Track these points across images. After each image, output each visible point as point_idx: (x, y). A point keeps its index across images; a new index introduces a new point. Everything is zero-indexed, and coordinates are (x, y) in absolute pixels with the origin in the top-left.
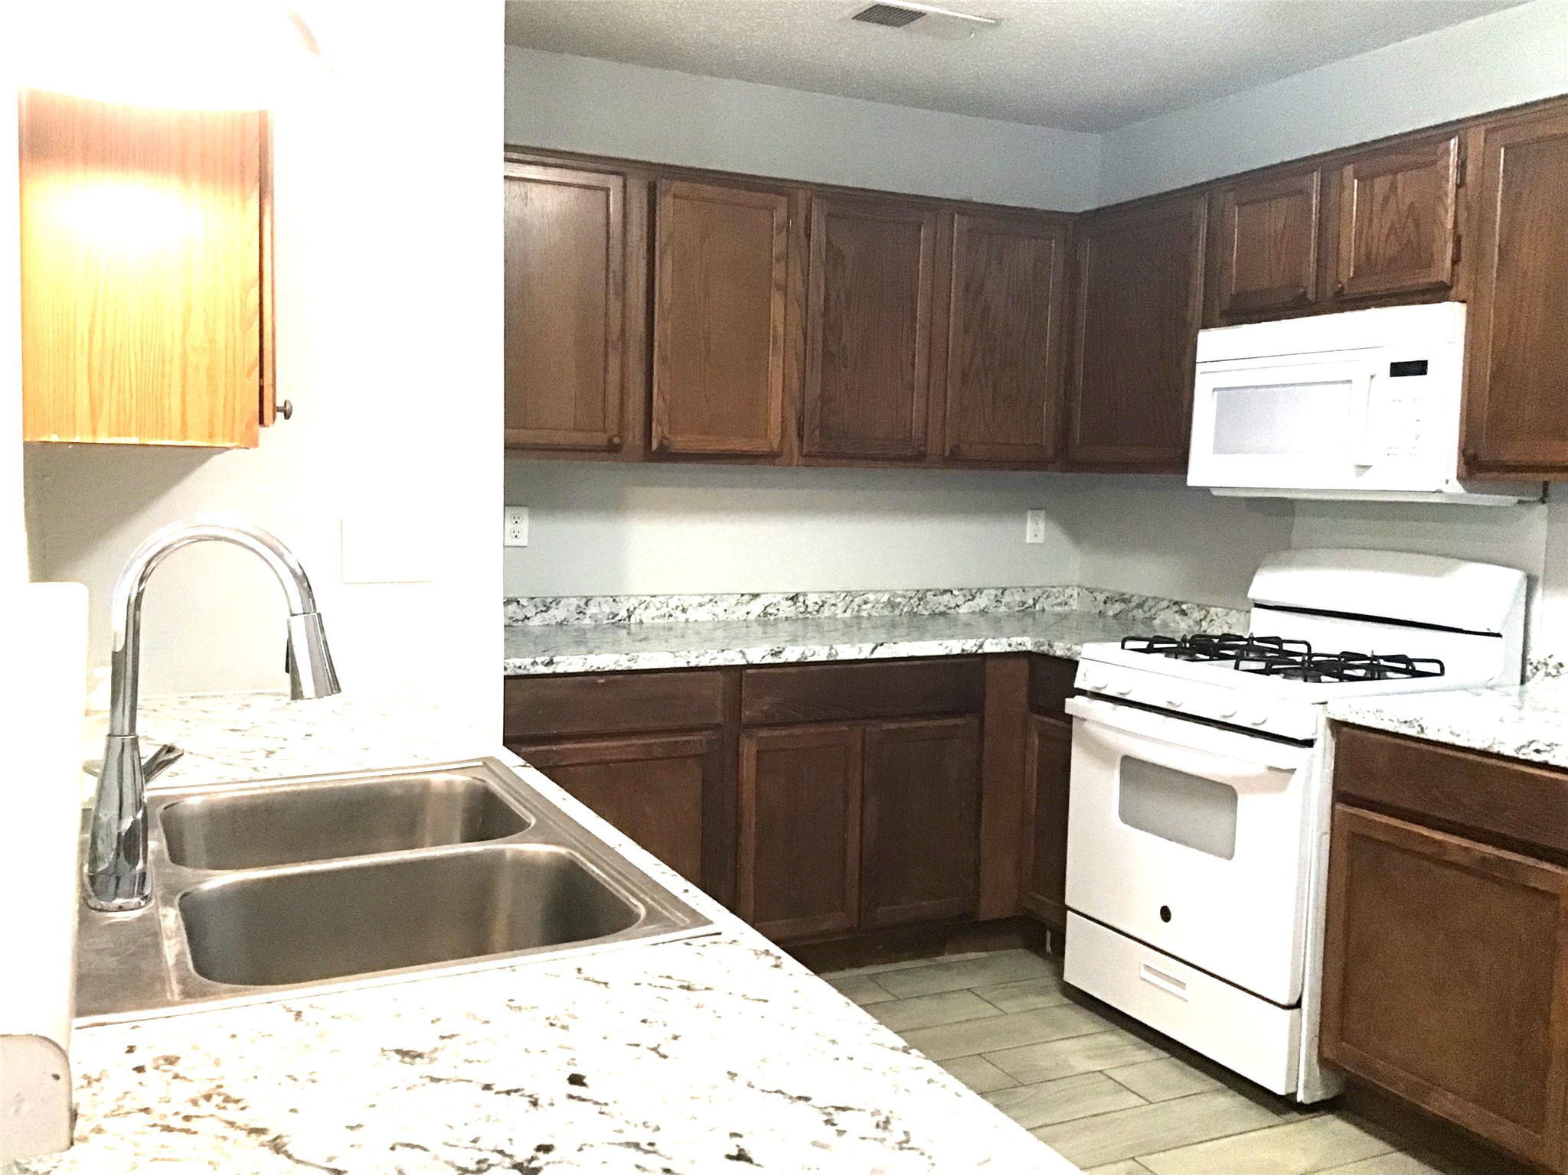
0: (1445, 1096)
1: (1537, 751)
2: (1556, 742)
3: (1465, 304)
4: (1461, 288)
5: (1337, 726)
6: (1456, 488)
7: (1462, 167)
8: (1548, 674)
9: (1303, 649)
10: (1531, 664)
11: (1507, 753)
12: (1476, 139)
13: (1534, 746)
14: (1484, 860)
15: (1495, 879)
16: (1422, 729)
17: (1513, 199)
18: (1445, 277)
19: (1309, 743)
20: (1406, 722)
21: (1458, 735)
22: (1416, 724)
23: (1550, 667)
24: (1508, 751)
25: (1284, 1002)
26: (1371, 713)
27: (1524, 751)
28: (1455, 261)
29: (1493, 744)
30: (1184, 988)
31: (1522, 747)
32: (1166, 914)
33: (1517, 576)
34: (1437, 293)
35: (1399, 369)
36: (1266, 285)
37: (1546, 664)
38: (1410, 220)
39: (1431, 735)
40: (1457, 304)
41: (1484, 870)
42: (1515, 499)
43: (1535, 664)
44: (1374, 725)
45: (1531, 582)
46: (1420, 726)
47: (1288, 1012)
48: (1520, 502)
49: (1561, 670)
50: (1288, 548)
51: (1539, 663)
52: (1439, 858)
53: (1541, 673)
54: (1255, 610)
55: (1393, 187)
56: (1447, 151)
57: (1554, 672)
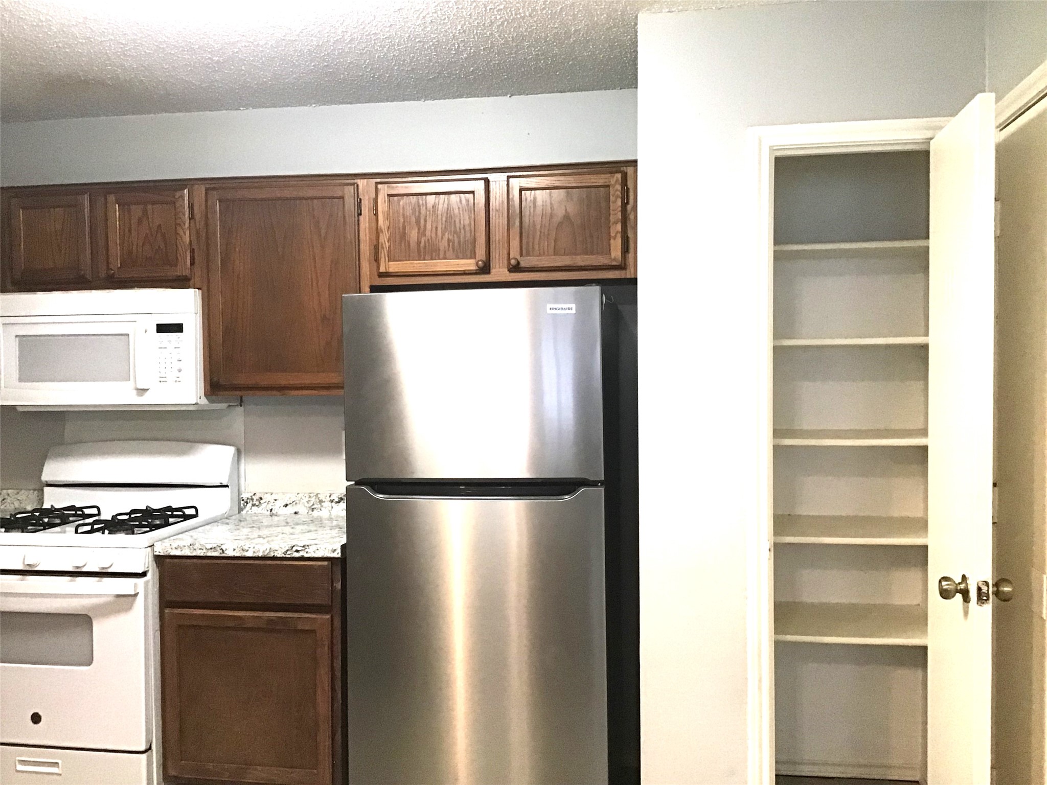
0: (256, 769)
1: (297, 551)
2: (307, 544)
3: (200, 291)
4: (197, 280)
5: (160, 560)
6: (204, 401)
7: (191, 207)
8: (253, 505)
9: (94, 511)
10: (243, 500)
11: (279, 556)
12: (201, 190)
13: (294, 549)
14: (270, 621)
15: (280, 631)
16: (223, 551)
17: (228, 232)
18: (187, 272)
19: (144, 574)
20: (211, 549)
21: (248, 550)
22: (218, 549)
23: (255, 500)
24: (279, 554)
25: (143, 748)
26: (187, 547)
27: (289, 552)
28: (192, 264)
29: (270, 552)
30: (58, 767)
31: (287, 550)
32: (36, 718)
33: (231, 450)
34: (181, 282)
35: (162, 328)
37: (252, 499)
38: (159, 235)
39: (230, 553)
40: (197, 290)
41: (271, 628)
42: (226, 405)
43: (245, 500)
44: (189, 554)
45: (239, 452)
46: (222, 549)
47: (144, 756)
48: (229, 406)
49: (262, 501)
51: (248, 499)
52: (240, 626)
53: (250, 505)
54: (46, 489)
55: (145, 212)
56: (182, 197)
57: (257, 503)
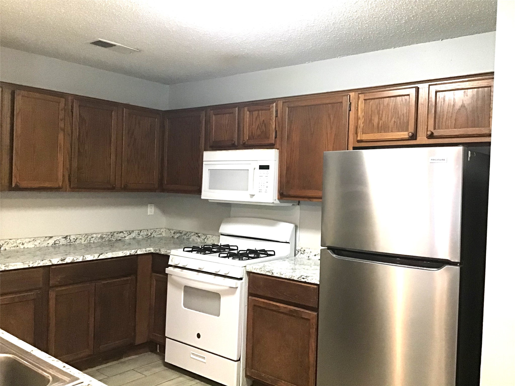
0: (282, 382)
1: (303, 278)
2: (308, 276)
3: (278, 150)
4: (277, 145)
5: (249, 273)
6: (277, 202)
7: (277, 111)
8: (301, 253)
9: (236, 248)
10: (297, 250)
11: (295, 279)
12: (280, 103)
13: (302, 277)
14: (291, 311)
15: (294, 316)
16: (273, 273)
17: (290, 122)
18: (273, 142)
19: (241, 279)
20: (268, 271)
21: (283, 275)
22: (271, 272)
23: (302, 251)
24: (296, 279)
25: (236, 359)
26: (258, 269)
27: (300, 278)
28: (276, 138)
29: (292, 277)
30: (205, 359)
31: (299, 277)
32: (199, 336)
33: (292, 226)
34: (271, 146)
35: (262, 167)
36: (223, 139)
37: (301, 250)
38: (263, 125)
39: (275, 275)
40: (276, 150)
41: (291, 314)
42: (292, 204)
43: (298, 250)
44: (259, 273)
45: (296, 227)
46: (272, 272)
47: (237, 363)
48: (293, 205)
49: (305, 252)
50: (230, 217)
51: (299, 250)
52: (278, 311)
53: (300, 253)
54: (221, 236)
55: (258, 114)
56: (273, 107)
57: (303, 253)
